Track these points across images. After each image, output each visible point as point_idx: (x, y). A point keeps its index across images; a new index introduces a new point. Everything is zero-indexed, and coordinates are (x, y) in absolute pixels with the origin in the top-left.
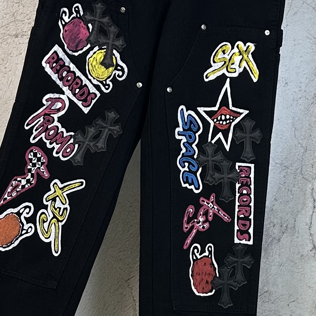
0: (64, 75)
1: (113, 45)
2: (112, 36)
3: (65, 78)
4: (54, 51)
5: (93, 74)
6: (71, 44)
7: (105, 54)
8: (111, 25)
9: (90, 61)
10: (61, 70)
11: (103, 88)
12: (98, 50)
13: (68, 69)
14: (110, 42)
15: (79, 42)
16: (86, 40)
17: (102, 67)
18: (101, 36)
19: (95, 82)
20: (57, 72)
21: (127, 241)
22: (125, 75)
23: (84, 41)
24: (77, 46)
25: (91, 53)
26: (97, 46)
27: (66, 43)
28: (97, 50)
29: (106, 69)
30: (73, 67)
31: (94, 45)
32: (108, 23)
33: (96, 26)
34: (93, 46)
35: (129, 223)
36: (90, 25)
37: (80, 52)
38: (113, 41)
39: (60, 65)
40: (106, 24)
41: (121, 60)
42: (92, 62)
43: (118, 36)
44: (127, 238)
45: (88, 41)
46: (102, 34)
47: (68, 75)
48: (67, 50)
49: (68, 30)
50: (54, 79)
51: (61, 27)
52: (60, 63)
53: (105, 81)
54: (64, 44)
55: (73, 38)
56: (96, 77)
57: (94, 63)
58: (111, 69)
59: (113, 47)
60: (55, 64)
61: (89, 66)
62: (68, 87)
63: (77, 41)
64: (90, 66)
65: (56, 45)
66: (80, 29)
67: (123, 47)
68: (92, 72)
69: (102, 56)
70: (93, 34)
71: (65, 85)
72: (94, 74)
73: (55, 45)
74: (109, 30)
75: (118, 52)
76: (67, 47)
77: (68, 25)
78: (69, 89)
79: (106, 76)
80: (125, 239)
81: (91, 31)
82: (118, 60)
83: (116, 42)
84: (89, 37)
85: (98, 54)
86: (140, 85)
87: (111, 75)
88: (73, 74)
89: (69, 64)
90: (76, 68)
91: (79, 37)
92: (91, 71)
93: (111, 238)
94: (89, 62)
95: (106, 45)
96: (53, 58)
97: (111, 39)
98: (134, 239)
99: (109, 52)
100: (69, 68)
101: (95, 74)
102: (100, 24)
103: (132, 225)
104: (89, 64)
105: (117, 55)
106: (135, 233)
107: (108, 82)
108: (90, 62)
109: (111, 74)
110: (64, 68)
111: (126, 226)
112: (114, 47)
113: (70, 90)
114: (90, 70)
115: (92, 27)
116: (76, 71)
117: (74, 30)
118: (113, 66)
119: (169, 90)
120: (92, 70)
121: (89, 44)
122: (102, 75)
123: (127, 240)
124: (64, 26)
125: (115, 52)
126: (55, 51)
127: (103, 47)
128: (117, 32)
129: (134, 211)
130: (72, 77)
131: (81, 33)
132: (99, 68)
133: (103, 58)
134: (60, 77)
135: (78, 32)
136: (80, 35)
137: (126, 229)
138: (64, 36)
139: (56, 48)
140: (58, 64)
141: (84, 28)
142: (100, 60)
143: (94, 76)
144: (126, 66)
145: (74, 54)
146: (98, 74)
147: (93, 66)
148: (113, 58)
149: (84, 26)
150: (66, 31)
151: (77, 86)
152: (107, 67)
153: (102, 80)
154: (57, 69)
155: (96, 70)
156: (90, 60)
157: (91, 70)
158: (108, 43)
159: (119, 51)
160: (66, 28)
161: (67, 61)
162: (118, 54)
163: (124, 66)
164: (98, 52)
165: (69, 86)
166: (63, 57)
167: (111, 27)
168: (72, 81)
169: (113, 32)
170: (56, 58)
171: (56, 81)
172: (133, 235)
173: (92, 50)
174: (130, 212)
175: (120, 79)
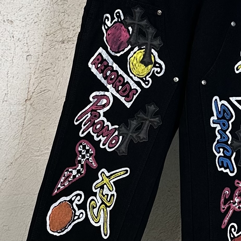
0: (108, 74)
3: (109, 77)
4: (98, 53)
6: (113, 46)
10: (106, 70)
13: (111, 69)
14: (149, 43)
15: (121, 44)
16: (127, 42)
20: (102, 72)
21: (167, 223)
22: (162, 71)
23: (125, 43)
24: (119, 48)
27: (109, 46)
30: (116, 67)
33: (135, 28)
34: (133, 47)
35: (168, 207)
36: (130, 28)
37: (122, 53)
39: (104, 66)
44: (167, 220)
45: (129, 43)
47: (112, 74)
48: (110, 52)
49: (111, 33)
50: (100, 79)
51: (104, 31)
52: (104, 63)
53: (145, 77)
54: (107, 46)
55: (116, 40)
60: (99, 65)
62: (111, 85)
63: (119, 43)
65: (101, 48)
66: (121, 32)
70: (133, 36)
71: (109, 83)
73: (99, 48)
76: (111, 49)
77: (111, 29)
78: (112, 86)
80: (165, 221)
81: (131, 33)
84: (130, 39)
86: (177, 79)
88: (116, 73)
89: (113, 64)
90: (119, 68)
91: (121, 39)
93: (152, 221)
96: (98, 60)
98: (173, 220)
100: (113, 68)
103: (171, 208)
106: (174, 215)
107: (148, 78)
109: (150, 71)
110: (108, 68)
111: (166, 209)
113: (114, 88)
115: (132, 29)
116: (119, 70)
117: (115, 33)
119: (203, 82)
122: (142, 73)
123: (167, 221)
124: (107, 30)
126: (100, 53)
129: (172, 195)
130: (115, 75)
131: (122, 36)
134: (105, 76)
135: (119, 35)
136: (122, 38)
137: (166, 212)
138: (107, 39)
139: (101, 50)
140: (102, 65)
141: (125, 31)
145: (116, 54)
146: (138, 71)
149: (124, 29)
150: (109, 35)
151: (120, 83)
152: (146, 65)
154: (101, 70)
160: (109, 32)
161: (110, 61)
165: (113, 84)
166: (107, 58)
168: (115, 79)
170: (100, 59)
171: (101, 80)
172: (173, 217)
174: (169, 196)
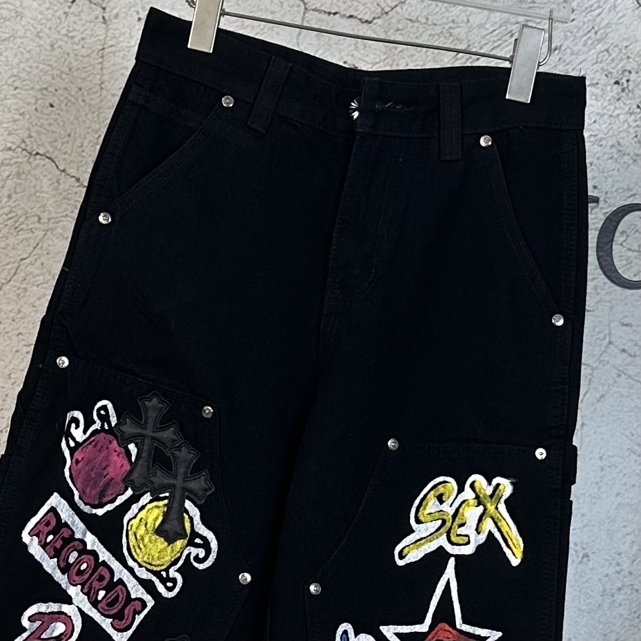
0: (71, 560)
1: (184, 489)
2: (182, 470)
3: (73, 566)
4: (49, 508)
5: (138, 555)
6: (88, 491)
7: (165, 509)
8: (180, 445)
9: (132, 526)
10: (65, 550)
11: (161, 588)
12: (151, 501)
13: (81, 547)
15: (108, 484)
16: (124, 480)
17: (158, 540)
18: (158, 471)
19: (143, 574)
20: (56, 554)
23: (117, 483)
24: (102, 494)
25: (135, 508)
26: (149, 493)
27: (77, 489)
28: (148, 501)
29: (169, 545)
30: (92, 542)
31: (142, 491)
32: (175, 440)
33: (145, 447)
36: (132, 447)
37: (109, 507)
38: (184, 481)
39: (63, 539)
40: (169, 445)
41: (203, 523)
42: (137, 528)
43: (196, 470)
45: (128, 482)
46: (160, 466)
47: (81, 560)
48: (78, 505)
49: (83, 458)
50: (49, 571)
51: (67, 453)
52: (63, 533)
54: (72, 491)
55: (94, 476)
56: (146, 562)
57: (142, 531)
58: (179, 544)
59: (184, 494)
60: (51, 537)
61: (130, 537)
62: (79, 587)
63: (102, 482)
64: (132, 538)
65: (55, 494)
66: (108, 457)
67: (208, 494)
68: (135, 551)
69: (159, 514)
70: (139, 466)
71: (74, 583)
72: (141, 556)
73: (52, 494)
74: (175, 457)
75: (196, 505)
76: (80, 498)
77: (83, 448)
78: (82, 591)
79: (168, 559)
81: (133, 459)
82: (195, 523)
83: (192, 482)
84: (131, 472)
85: (150, 511)
87: (180, 558)
88: (92, 558)
89: (84, 535)
90: (100, 544)
91: (107, 474)
92: (133, 550)
94: (129, 528)
95: (170, 490)
96: (48, 524)
97: (180, 477)
99: (176, 505)
100: (84, 543)
101: (143, 557)
102: (155, 444)
104: (130, 533)
105: (195, 512)
108: (131, 529)
110: (71, 544)
112: (186, 494)
113: (85, 594)
114: (131, 547)
115: (136, 450)
116: (100, 551)
117: (95, 459)
118: (183, 536)
119: (313, 588)
120: (136, 547)
121: (129, 488)
124: (72, 451)
125: (188, 504)
126: (52, 507)
127: (161, 496)
128: (194, 461)
130: (90, 563)
131: (112, 466)
132: (151, 543)
133: (161, 519)
134: (63, 565)
135: (105, 463)
136: (110, 469)
138: (73, 473)
139: (55, 500)
140: (58, 536)
141: (120, 453)
142: (154, 524)
143: (139, 560)
144: (214, 537)
145: (94, 511)
147: (138, 537)
148: (183, 518)
149: (118, 449)
150: (77, 462)
153: (158, 569)
154: (55, 548)
155: (145, 546)
156: (130, 524)
157: (134, 547)
158: (174, 486)
159: (199, 503)
160: (77, 455)
161: (79, 528)
162: (196, 508)
163: (210, 536)
164: (149, 506)
165: (83, 585)
166: (71, 519)
167: (180, 450)
168: (90, 572)
169: (186, 460)
170: (54, 523)
171: (53, 575)
173: (137, 501)
175: (201, 567)
